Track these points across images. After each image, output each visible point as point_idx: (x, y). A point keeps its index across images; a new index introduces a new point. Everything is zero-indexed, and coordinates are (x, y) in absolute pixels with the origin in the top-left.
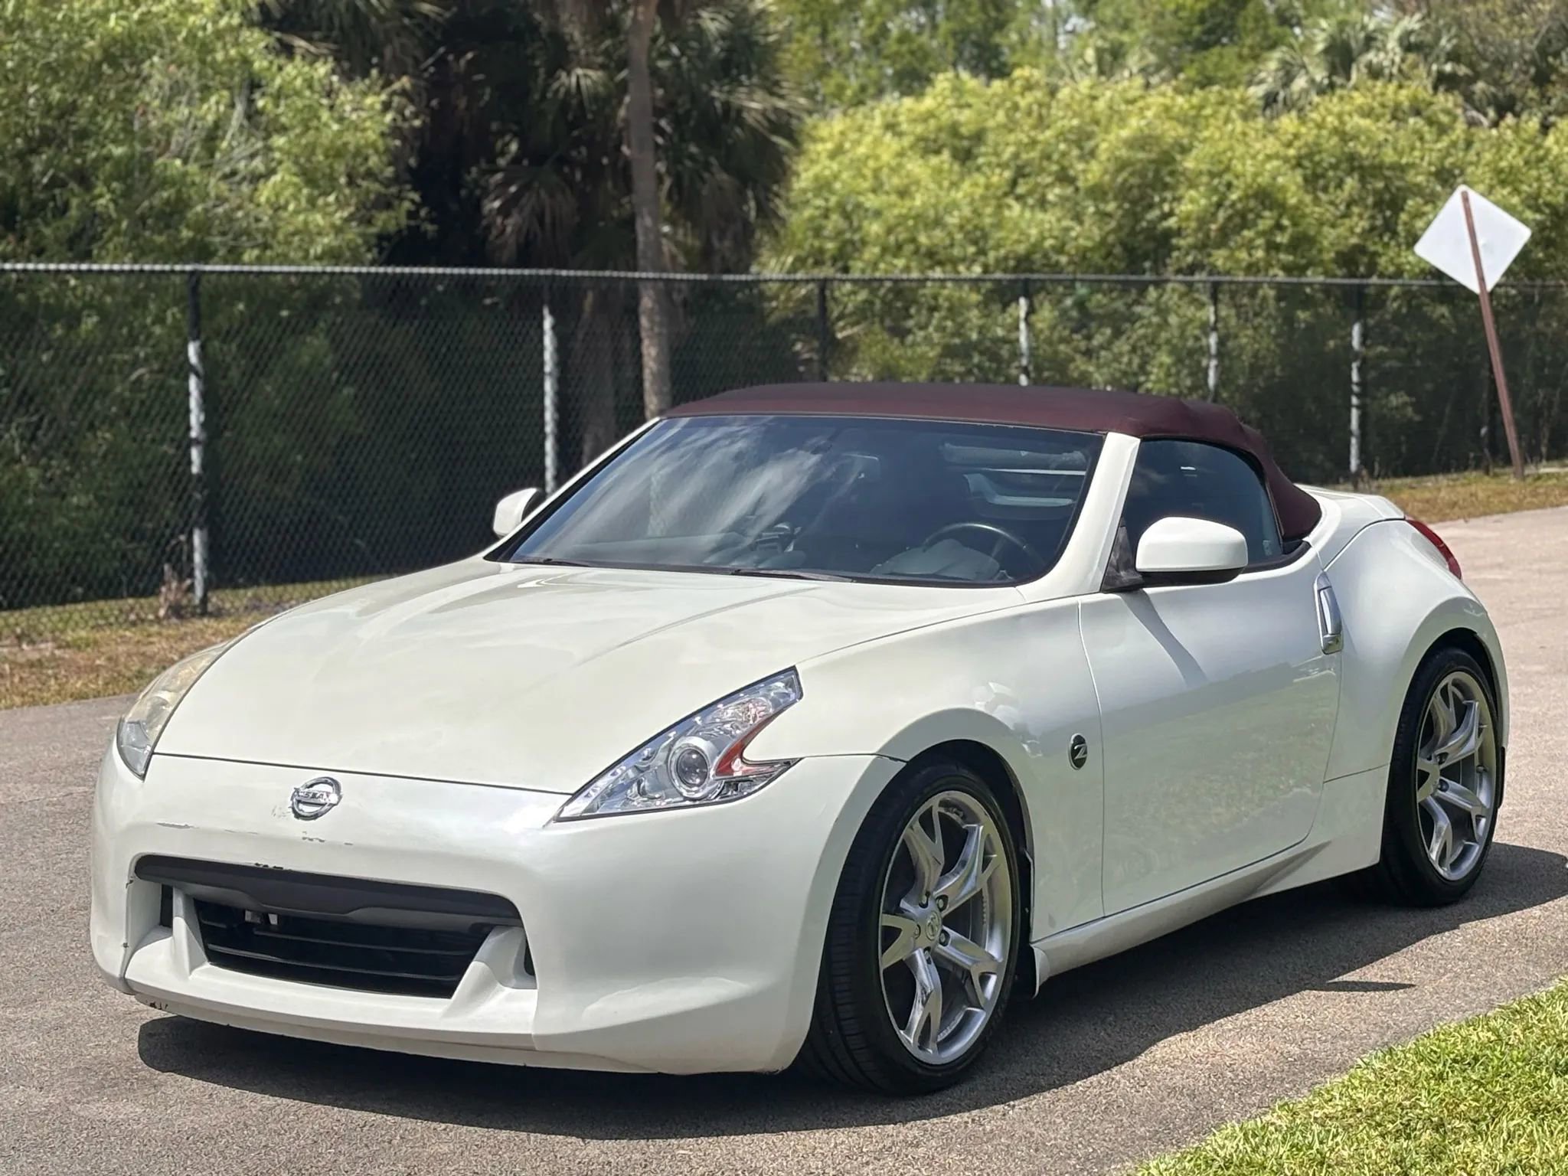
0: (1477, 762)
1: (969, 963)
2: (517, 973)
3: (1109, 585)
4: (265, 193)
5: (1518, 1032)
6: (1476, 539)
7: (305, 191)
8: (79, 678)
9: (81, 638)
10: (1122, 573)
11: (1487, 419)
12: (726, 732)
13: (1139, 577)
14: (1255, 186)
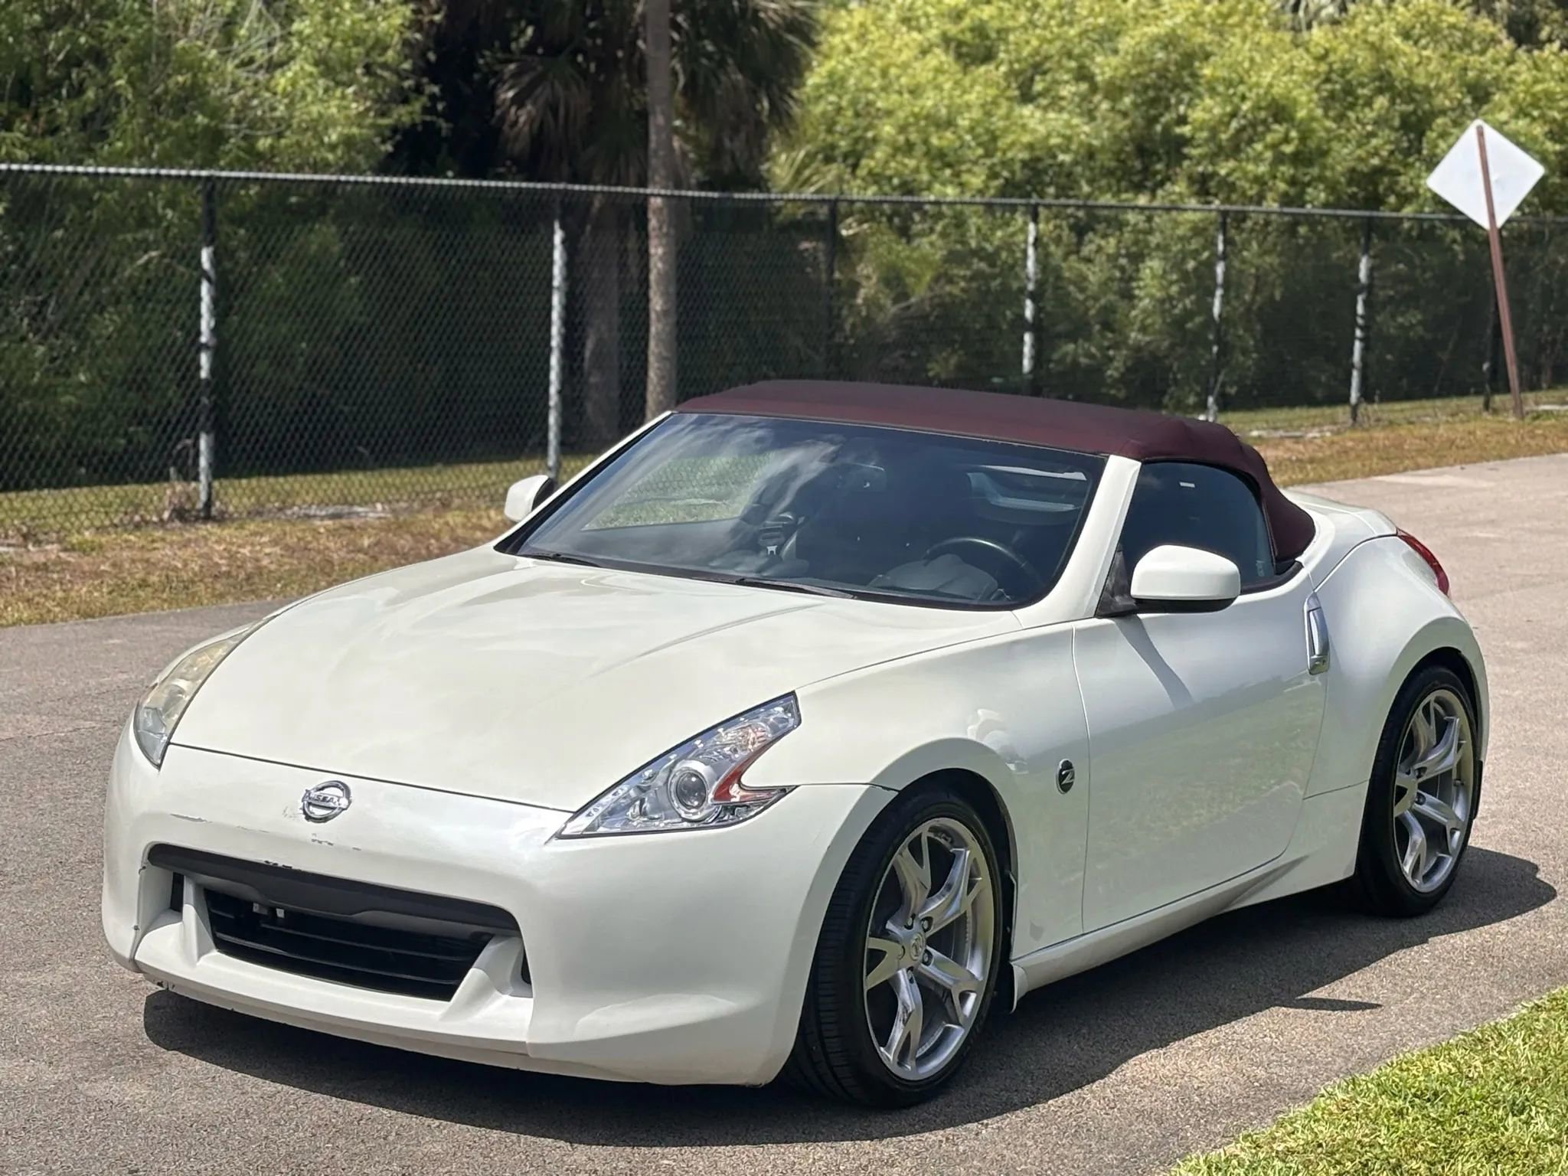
0: (1454, 776)
1: (950, 982)
2: (513, 979)
3: (1104, 610)
4: (282, 81)
5: (1478, 1063)
6: (1471, 490)
7: (321, 82)
8: (83, 584)
9: (86, 541)
10: (1117, 599)
11: (1489, 354)
12: (725, 756)
13: (1133, 603)
14: (1269, 98)
